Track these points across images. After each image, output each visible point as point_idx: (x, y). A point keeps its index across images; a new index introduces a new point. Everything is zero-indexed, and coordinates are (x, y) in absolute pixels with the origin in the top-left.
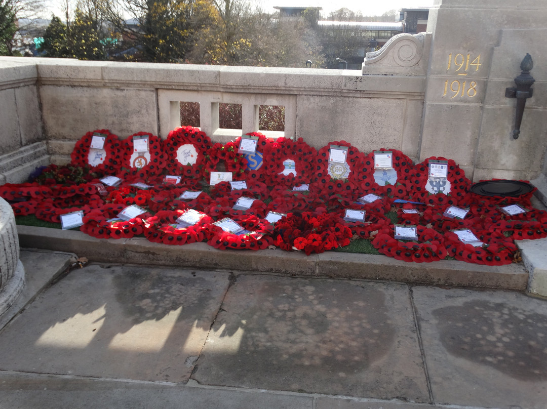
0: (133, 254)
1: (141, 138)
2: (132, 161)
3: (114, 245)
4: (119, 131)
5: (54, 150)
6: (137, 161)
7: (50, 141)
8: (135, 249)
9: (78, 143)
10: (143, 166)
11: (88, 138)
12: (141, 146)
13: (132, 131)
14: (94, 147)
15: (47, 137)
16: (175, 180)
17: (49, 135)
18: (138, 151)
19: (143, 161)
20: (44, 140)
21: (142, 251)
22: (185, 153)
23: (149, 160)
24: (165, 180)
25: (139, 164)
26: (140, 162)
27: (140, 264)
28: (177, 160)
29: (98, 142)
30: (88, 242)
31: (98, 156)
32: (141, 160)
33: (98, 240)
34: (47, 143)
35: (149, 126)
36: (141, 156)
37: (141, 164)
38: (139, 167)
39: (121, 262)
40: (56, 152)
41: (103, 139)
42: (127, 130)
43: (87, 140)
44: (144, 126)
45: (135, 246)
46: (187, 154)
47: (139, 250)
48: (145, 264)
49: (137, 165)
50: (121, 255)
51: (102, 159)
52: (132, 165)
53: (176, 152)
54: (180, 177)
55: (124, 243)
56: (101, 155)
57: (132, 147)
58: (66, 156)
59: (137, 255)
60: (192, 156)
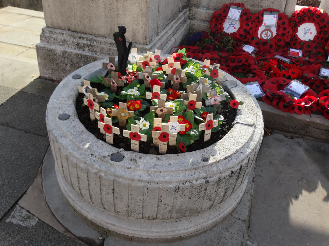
0: (314, 129)
1: (271, 14)
2: (259, 32)
3: (299, 120)
4: (251, 6)
5: (194, 16)
6: (264, 33)
7: (192, 8)
8: (317, 126)
9: (215, 12)
10: (269, 38)
11: (226, 9)
12: (270, 20)
13: (262, 7)
14: (230, 17)
15: (189, 5)
16: (298, 54)
17: (192, 3)
18: (266, 24)
19: (269, 33)
20: (187, 7)
21: (324, 129)
22: (306, 30)
23: (275, 34)
24: (290, 52)
25: (265, 36)
26: (267, 34)
27: (317, 138)
28: (297, 35)
29: (234, 14)
30: (276, 114)
31: (232, 25)
32: (268, 32)
33: (285, 114)
34: (190, 10)
35: (279, 4)
36: (268, 29)
37: (267, 36)
38: (266, 38)
39: (300, 134)
40: (195, 18)
41: (239, 11)
42: (258, 6)
43: (225, 10)
44: (274, 4)
45: (318, 124)
46: (306, 31)
47: (321, 127)
48: (322, 139)
49: (264, 37)
50: (302, 129)
51: (235, 28)
52: (259, 36)
53: (297, 29)
54: (301, 51)
55: (309, 120)
56: (234, 24)
57: (262, 21)
58: (203, 22)
59: (317, 131)
60: (311, 33)
